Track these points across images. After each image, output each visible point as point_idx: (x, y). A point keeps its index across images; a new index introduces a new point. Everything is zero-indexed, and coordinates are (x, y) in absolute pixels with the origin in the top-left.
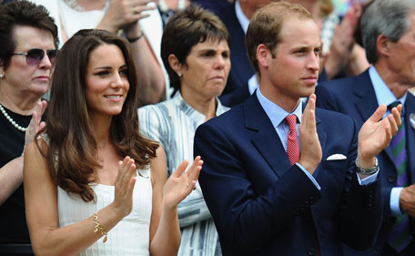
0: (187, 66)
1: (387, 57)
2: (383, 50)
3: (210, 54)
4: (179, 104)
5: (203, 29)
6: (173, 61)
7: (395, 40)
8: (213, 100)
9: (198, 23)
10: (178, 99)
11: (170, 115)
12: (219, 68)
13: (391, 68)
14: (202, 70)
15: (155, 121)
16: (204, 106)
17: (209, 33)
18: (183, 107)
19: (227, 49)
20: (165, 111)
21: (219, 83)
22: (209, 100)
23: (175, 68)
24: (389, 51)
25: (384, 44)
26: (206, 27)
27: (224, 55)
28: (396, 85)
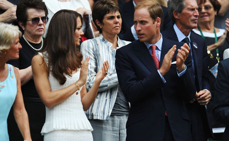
0: (103, 24)
1: (178, 19)
2: (176, 17)
3: (112, 18)
4: (102, 39)
5: (107, 8)
6: (98, 22)
7: (180, 12)
8: (116, 37)
9: (105, 5)
10: (101, 37)
11: (98, 43)
12: (116, 23)
13: (181, 23)
14: (109, 25)
15: (91, 46)
16: (112, 40)
17: (110, 9)
18: (103, 40)
19: (119, 14)
20: (96, 41)
21: (118, 29)
22: (114, 36)
23: (99, 25)
24: (179, 17)
25: (177, 14)
26: (109, 7)
27: (118, 17)
28: (185, 30)
